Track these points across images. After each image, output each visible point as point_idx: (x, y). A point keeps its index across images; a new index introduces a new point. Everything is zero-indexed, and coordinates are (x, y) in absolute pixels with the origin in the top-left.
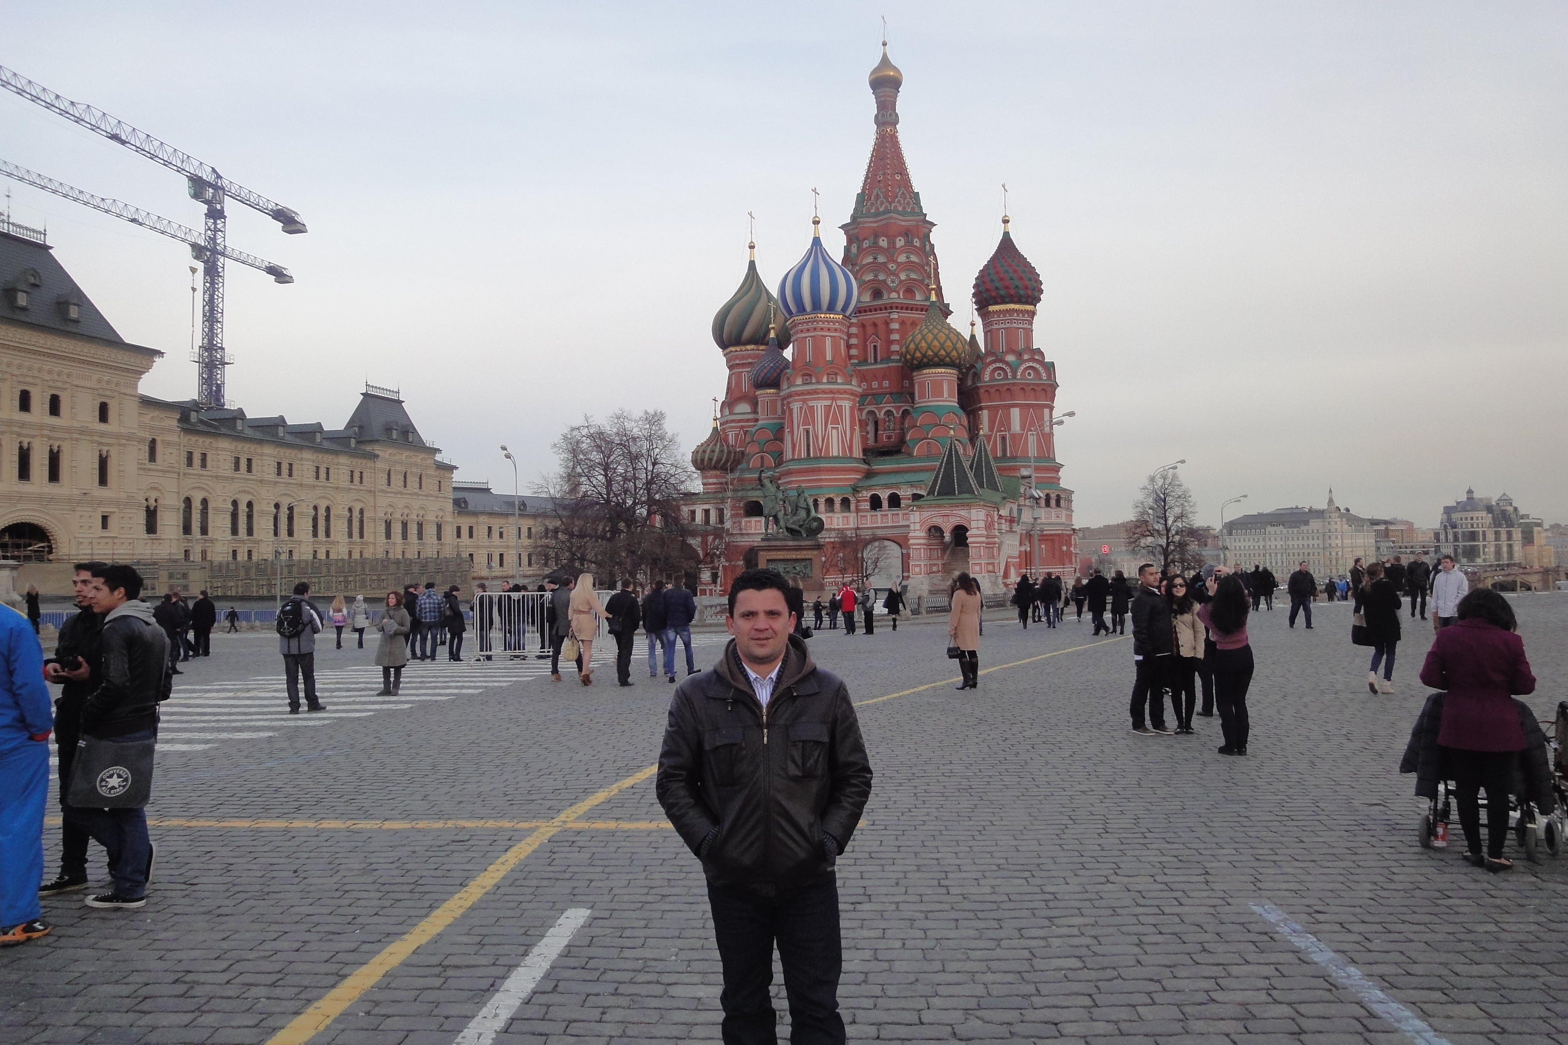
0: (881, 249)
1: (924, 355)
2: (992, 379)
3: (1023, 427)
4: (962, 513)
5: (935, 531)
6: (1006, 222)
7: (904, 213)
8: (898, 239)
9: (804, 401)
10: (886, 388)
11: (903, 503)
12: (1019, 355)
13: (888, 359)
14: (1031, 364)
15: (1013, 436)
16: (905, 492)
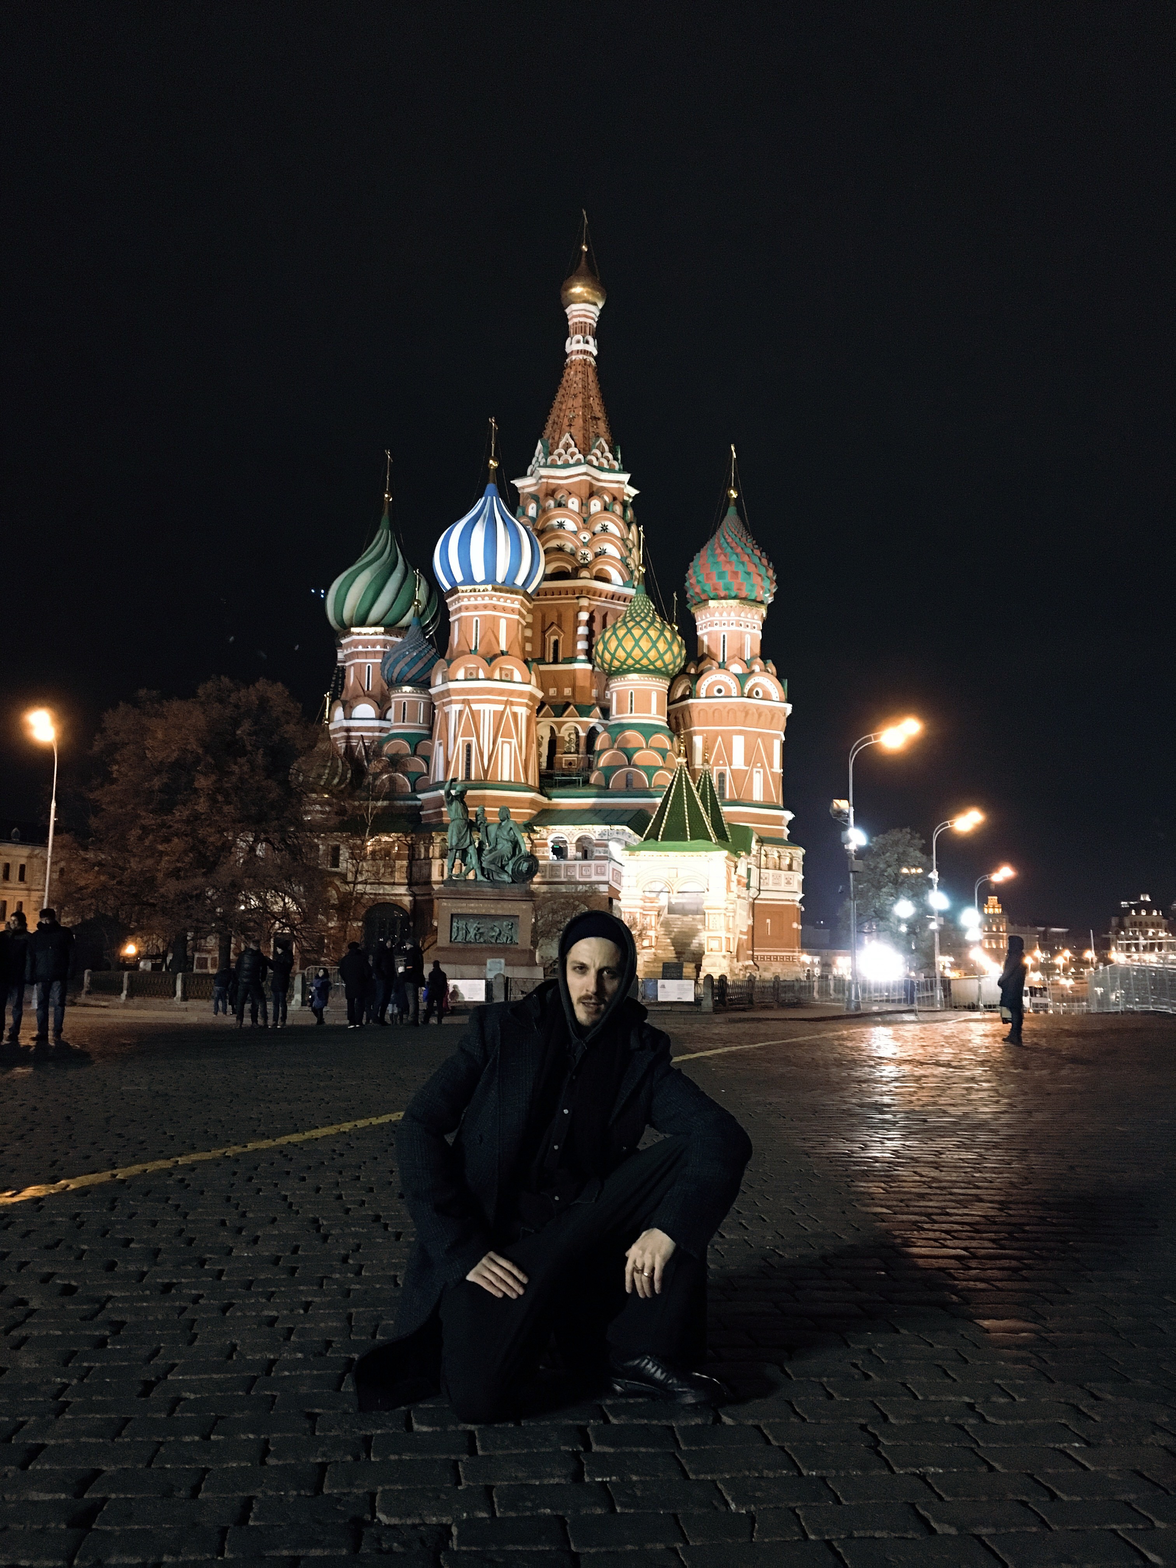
0: (570, 514)
2: (711, 695)
8: (593, 503)
9: (466, 703)
12: (745, 664)
13: (572, 659)
14: (760, 680)
15: (735, 772)
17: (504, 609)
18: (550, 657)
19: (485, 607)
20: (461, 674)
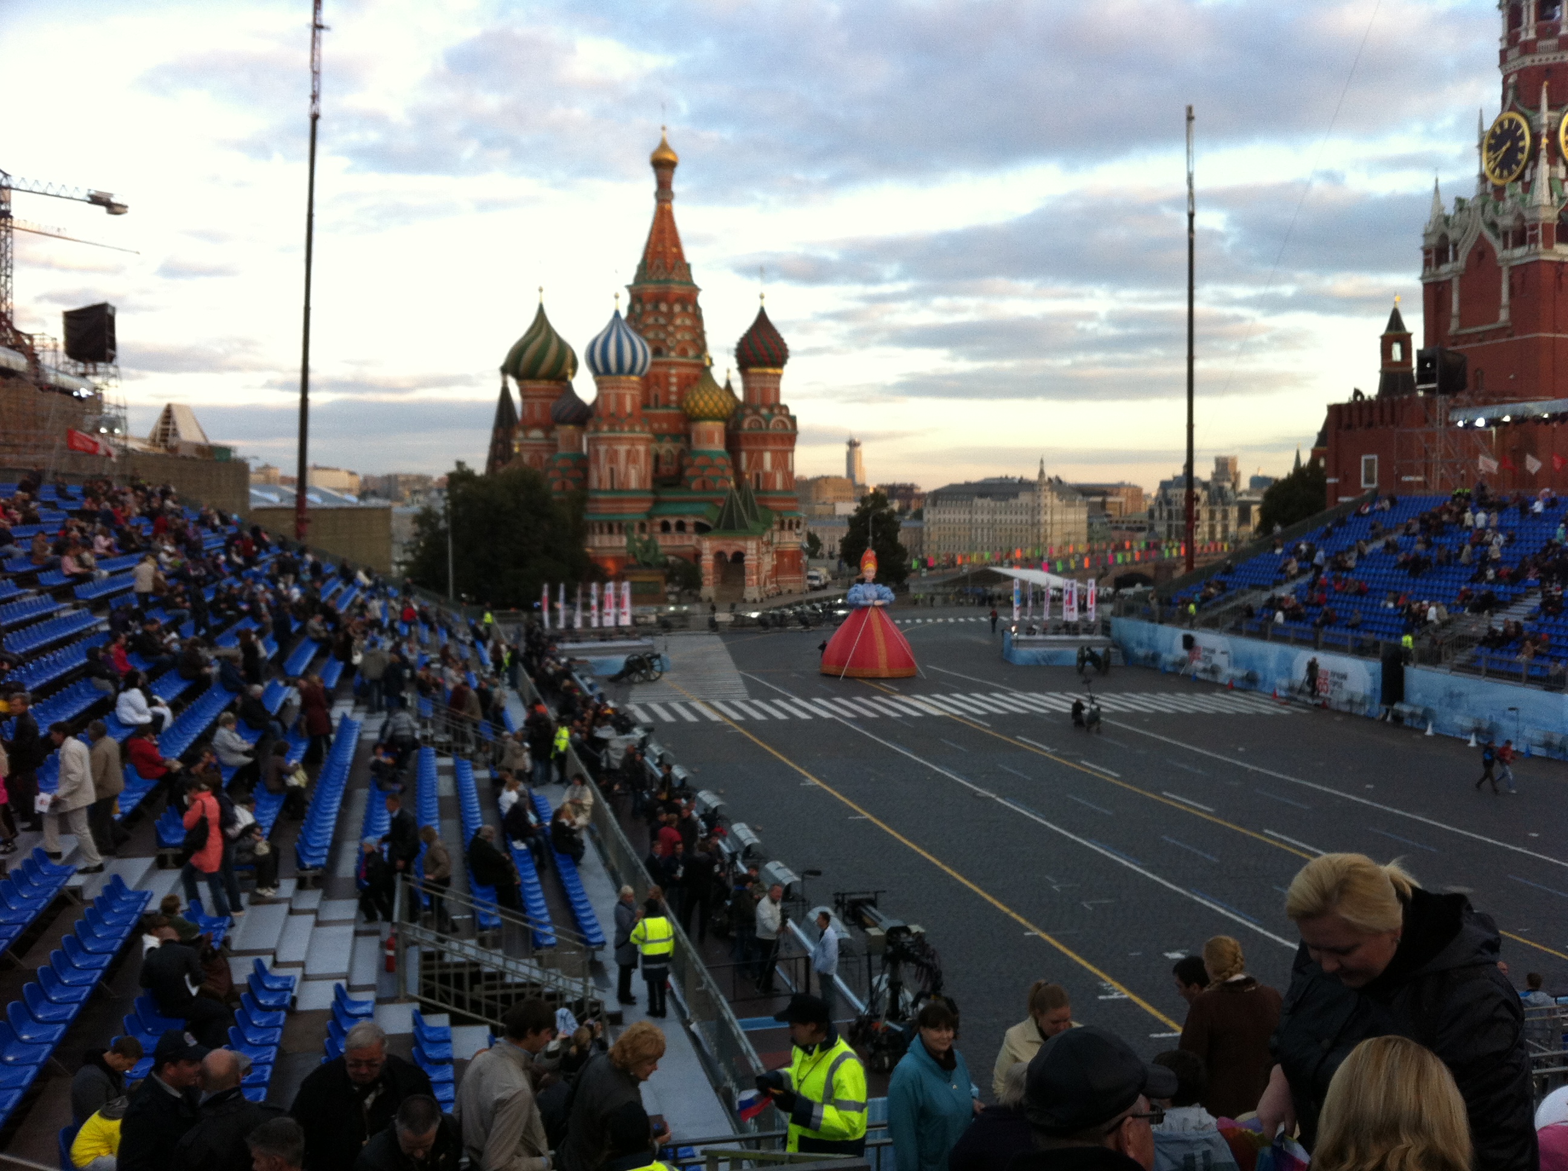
0: (661, 313)
1: (702, 411)
2: (750, 428)
3: (773, 466)
4: (741, 543)
5: (719, 555)
6: (762, 297)
7: (680, 283)
8: (675, 305)
9: (610, 445)
10: (666, 430)
11: (690, 529)
12: (771, 408)
13: (667, 405)
14: (780, 418)
15: (766, 475)
16: (690, 520)
17: (629, 388)
18: (652, 404)
20: (605, 428)
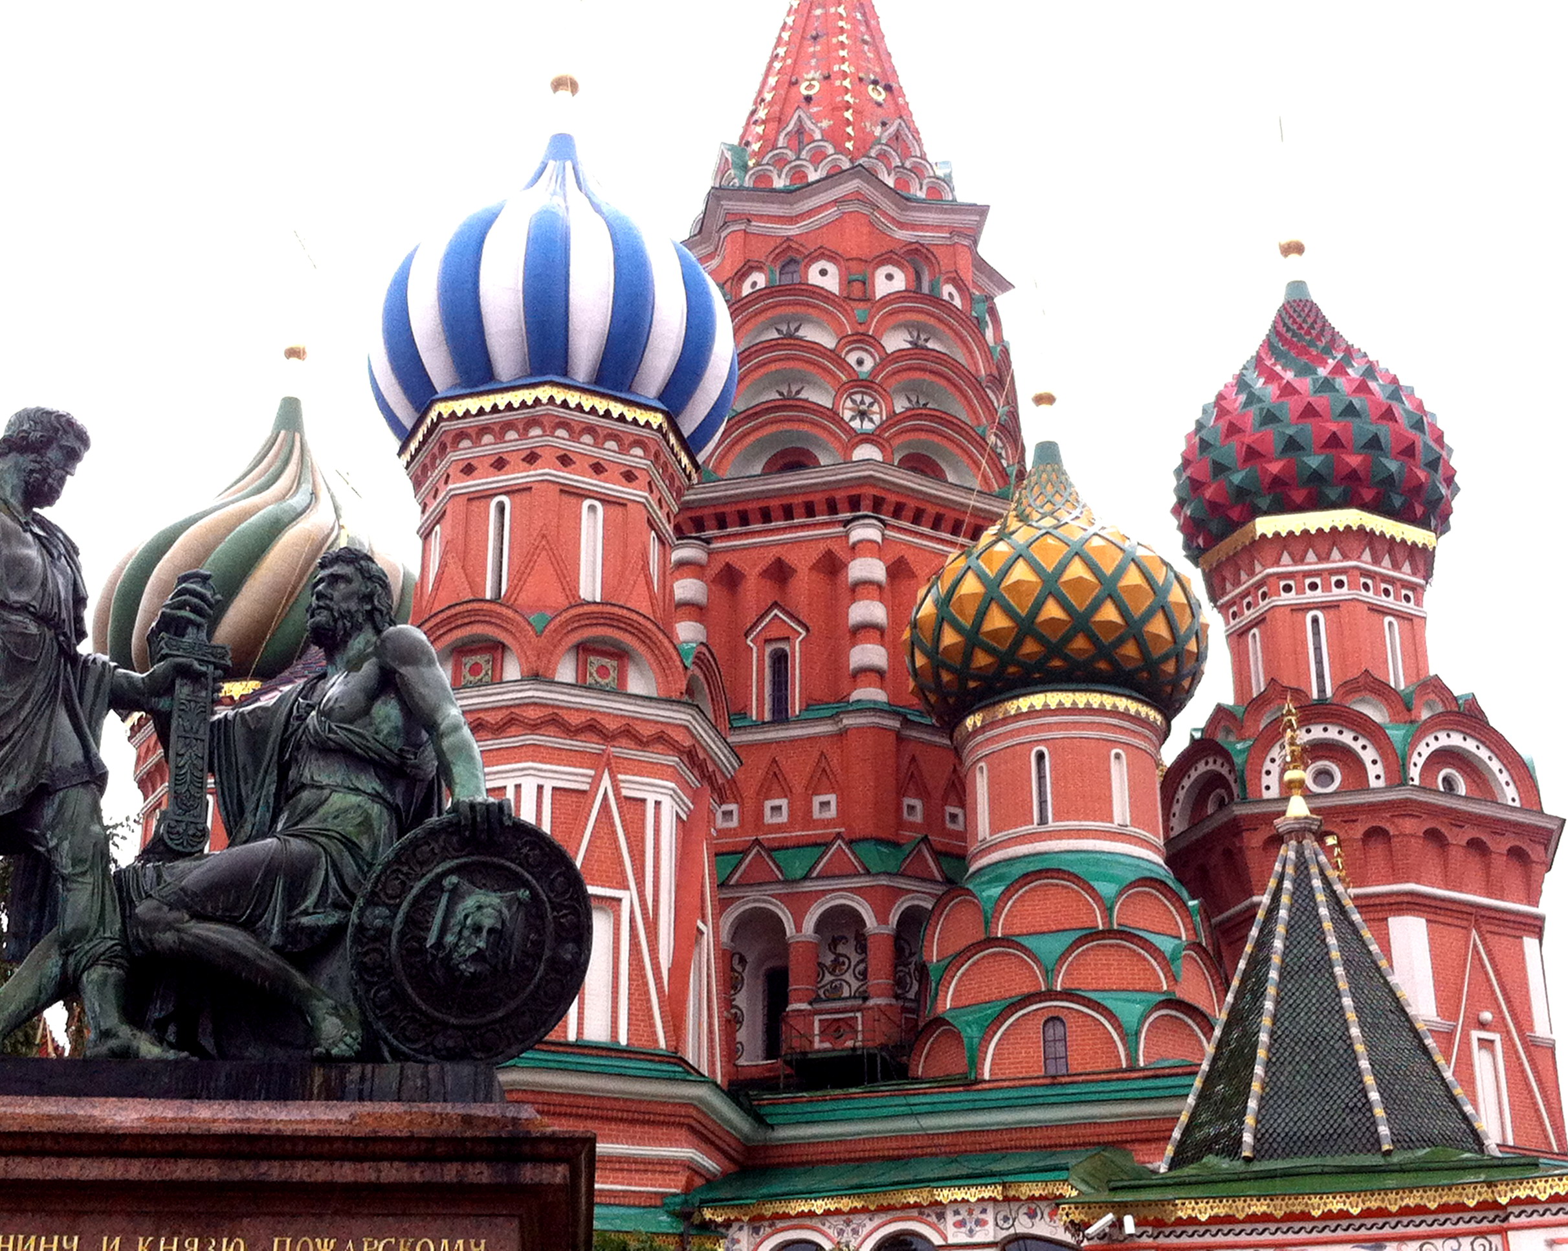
0: (816, 302)
3: (1446, 1005)
6: (1293, 250)
7: (903, 195)
8: (881, 273)
10: (827, 823)
12: (1401, 705)
13: (833, 702)
14: (1456, 740)
19: (532, 458)
